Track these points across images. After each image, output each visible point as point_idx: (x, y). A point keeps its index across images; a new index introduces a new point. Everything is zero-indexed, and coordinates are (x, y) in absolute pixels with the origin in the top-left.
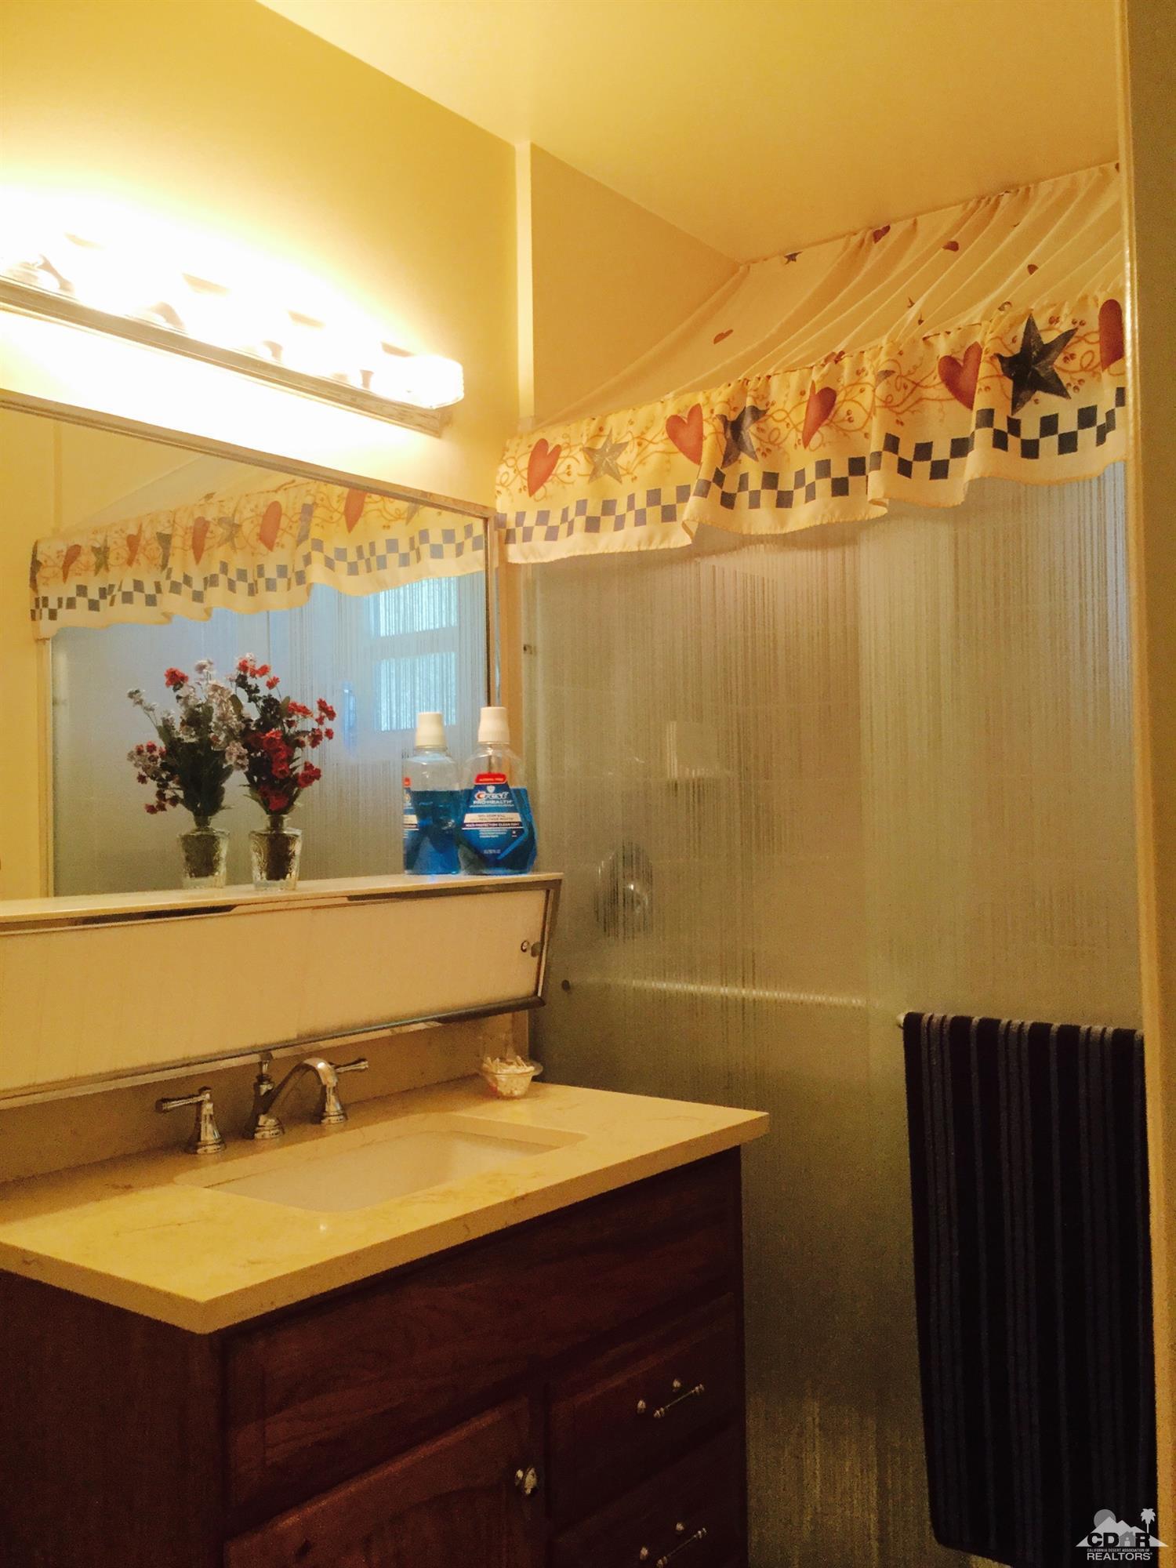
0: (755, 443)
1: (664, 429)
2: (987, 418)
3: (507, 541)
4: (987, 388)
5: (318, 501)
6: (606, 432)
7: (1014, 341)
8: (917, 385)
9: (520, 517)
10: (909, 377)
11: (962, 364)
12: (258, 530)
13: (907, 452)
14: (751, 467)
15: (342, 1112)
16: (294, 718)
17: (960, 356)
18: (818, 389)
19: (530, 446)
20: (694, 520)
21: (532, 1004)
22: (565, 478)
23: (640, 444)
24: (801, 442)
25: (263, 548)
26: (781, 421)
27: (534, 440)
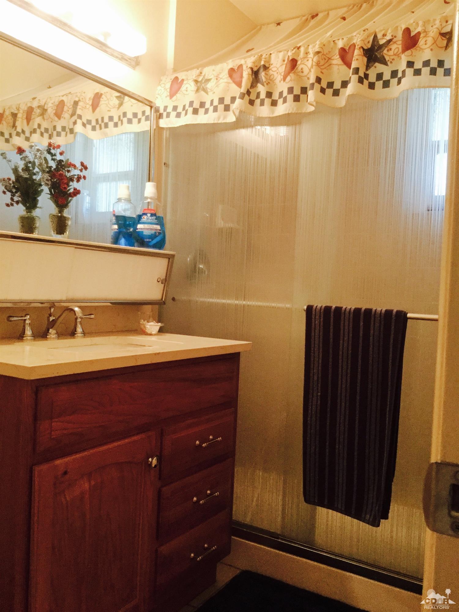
0: (264, 79)
1: (227, 73)
2: (357, 71)
3: (159, 118)
4: (357, 59)
5: (81, 100)
6: (203, 74)
7: (369, 42)
8: (329, 59)
9: (166, 108)
10: (327, 55)
11: (347, 51)
12: (54, 111)
13: (324, 84)
14: (262, 89)
15: (83, 332)
16: (70, 169)
17: (347, 48)
18: (290, 58)
19: (171, 79)
20: (237, 109)
21: (160, 304)
22: (185, 92)
23: (217, 79)
24: (282, 80)
25: (56, 119)
26: (274, 71)
27: (173, 77)
